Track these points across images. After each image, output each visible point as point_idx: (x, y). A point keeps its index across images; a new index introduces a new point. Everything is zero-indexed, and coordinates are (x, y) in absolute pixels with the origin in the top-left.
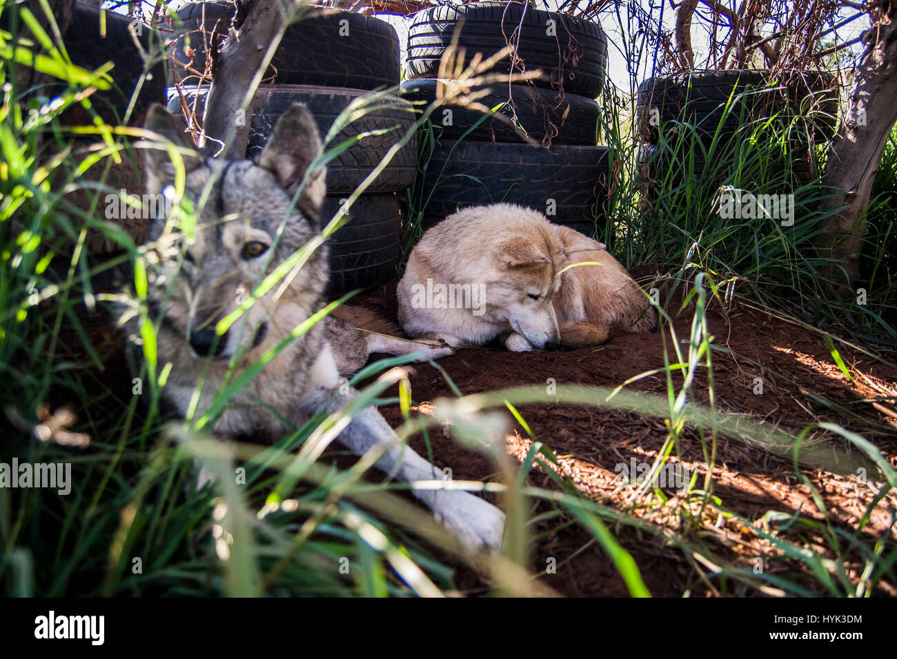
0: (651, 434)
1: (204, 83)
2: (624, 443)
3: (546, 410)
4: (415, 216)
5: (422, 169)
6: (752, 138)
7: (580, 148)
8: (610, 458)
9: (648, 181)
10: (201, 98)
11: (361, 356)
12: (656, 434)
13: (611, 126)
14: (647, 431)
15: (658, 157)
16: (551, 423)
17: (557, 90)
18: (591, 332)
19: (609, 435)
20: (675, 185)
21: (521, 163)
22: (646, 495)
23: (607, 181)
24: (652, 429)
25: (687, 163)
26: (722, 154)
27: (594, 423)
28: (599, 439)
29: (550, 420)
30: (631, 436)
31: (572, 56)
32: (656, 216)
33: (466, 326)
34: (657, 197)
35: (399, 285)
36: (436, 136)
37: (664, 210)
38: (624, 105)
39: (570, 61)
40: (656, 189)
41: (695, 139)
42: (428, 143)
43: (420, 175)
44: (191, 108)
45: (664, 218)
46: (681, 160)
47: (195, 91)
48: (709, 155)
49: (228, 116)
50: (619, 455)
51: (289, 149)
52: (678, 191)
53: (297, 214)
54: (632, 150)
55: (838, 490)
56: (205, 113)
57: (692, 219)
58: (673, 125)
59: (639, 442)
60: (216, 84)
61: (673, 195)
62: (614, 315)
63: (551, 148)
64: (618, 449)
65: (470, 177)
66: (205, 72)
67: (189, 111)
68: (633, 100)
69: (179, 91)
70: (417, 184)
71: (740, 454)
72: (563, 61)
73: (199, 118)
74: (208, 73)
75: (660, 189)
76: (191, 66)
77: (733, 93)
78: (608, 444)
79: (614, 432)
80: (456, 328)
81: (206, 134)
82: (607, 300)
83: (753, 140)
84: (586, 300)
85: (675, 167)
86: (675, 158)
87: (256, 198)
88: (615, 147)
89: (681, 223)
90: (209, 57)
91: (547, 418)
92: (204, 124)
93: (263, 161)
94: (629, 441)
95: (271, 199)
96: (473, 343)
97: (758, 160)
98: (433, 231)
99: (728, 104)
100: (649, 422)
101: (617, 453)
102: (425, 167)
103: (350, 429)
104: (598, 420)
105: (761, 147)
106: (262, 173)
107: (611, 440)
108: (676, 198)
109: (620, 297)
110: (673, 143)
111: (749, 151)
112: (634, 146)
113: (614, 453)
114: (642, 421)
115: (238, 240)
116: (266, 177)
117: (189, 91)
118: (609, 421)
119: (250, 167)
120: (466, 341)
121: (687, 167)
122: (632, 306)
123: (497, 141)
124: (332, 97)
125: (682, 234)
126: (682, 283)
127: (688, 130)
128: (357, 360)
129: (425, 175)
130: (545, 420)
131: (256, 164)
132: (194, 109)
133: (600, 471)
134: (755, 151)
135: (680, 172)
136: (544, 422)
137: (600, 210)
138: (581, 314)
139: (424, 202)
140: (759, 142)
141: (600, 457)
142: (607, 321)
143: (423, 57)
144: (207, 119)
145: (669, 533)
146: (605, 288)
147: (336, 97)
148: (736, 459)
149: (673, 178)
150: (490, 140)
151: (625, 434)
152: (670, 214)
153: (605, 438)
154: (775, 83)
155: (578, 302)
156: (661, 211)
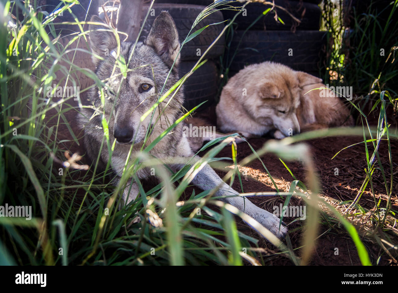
0: (354, 179)
1: (115, 4)
2: (340, 184)
3: (297, 167)
4: (224, 71)
5: (227, 46)
7: (311, 32)
8: (333, 191)
9: (348, 48)
10: (115, 13)
11: (200, 142)
12: (357, 180)
13: (328, 19)
14: (352, 178)
15: (354, 35)
16: (300, 174)
19: (331, 180)
20: (364, 49)
21: (279, 41)
22: (353, 210)
23: (326, 49)
24: (355, 177)
25: (371, 37)
27: (323, 174)
28: (326, 182)
29: (300, 173)
30: (343, 181)
32: (354, 67)
33: (254, 127)
34: (354, 56)
35: (217, 107)
36: (234, 29)
37: (358, 63)
38: (335, 7)
40: (353, 52)
41: (376, 23)
42: (230, 33)
43: (226, 50)
45: (358, 67)
46: (367, 35)
47: (111, 9)
48: (384, 32)
49: (129, 21)
50: (338, 190)
51: (161, 35)
52: (366, 52)
53: (166, 69)
54: (340, 32)
56: (117, 20)
58: (364, 16)
59: (348, 184)
60: (122, 5)
61: (363, 55)
62: (331, 119)
63: (296, 33)
64: (336, 187)
65: (253, 49)
67: (109, 19)
68: (340, 4)
69: (104, 9)
70: (225, 54)
73: (114, 23)
75: (356, 52)
78: (331, 184)
79: (334, 179)
80: (248, 129)
81: (118, 30)
82: (327, 112)
84: (316, 112)
85: (365, 38)
86: (364, 34)
87: (145, 61)
88: (330, 31)
89: (367, 70)
91: (298, 171)
92: (117, 26)
93: (148, 42)
94: (342, 183)
95: (153, 61)
96: (257, 135)
98: (233, 78)
99: (396, 2)
100: (353, 173)
101: (336, 189)
102: (229, 45)
103: (198, 177)
104: (325, 173)
106: (148, 48)
107: (333, 183)
108: (364, 56)
109: (334, 110)
110: (363, 26)
112: (341, 29)
113: (335, 189)
114: (349, 173)
115: (136, 83)
116: (150, 50)
117: (108, 9)
118: (331, 173)
119: (142, 45)
120: (253, 135)
121: (371, 39)
122: (341, 115)
123: (267, 29)
125: (368, 76)
126: (369, 101)
127: (372, 19)
128: (198, 144)
129: (229, 49)
130: (297, 172)
131: (145, 44)
132: (111, 18)
133: (327, 198)
135: (367, 42)
136: (297, 174)
137: (322, 65)
138: (313, 119)
139: (229, 64)
141: (327, 191)
142: (328, 122)
144: (118, 23)
145: (367, 229)
146: (326, 105)
147: (183, 9)
149: (363, 46)
150: (263, 29)
151: (340, 180)
152: (361, 65)
153: (329, 182)
155: (311, 113)
156: (356, 64)
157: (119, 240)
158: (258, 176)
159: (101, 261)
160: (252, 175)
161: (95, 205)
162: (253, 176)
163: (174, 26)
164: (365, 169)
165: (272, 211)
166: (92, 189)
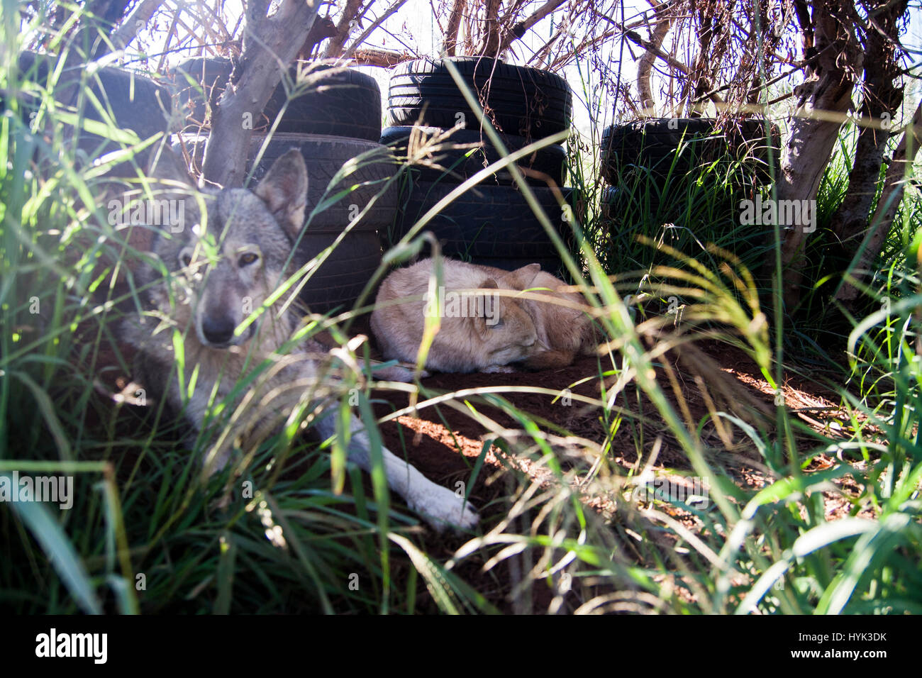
1: (202, 131)
5: (401, 208)
6: (699, 180)
7: (547, 189)
9: (609, 219)
10: (200, 146)
13: (574, 169)
15: (617, 198)
17: (525, 136)
18: (556, 358)
20: (634, 222)
21: (492, 203)
25: (643, 202)
26: (674, 194)
31: (538, 106)
32: (616, 251)
34: (617, 234)
36: (414, 179)
37: (623, 246)
38: (588, 149)
39: (537, 111)
40: (616, 227)
41: (650, 181)
42: (407, 185)
43: (399, 214)
44: (191, 154)
45: (623, 253)
46: (638, 201)
47: (194, 138)
48: (663, 195)
49: (225, 161)
51: (282, 184)
52: (636, 228)
54: (594, 191)
55: (757, 483)
56: (204, 159)
57: (649, 255)
58: (632, 168)
60: (214, 133)
61: (632, 231)
65: (446, 217)
66: (205, 122)
67: (189, 156)
68: (594, 145)
69: (181, 139)
70: (397, 222)
71: (677, 456)
72: (530, 110)
73: (198, 163)
74: (207, 122)
75: (619, 227)
76: (193, 116)
77: (682, 140)
81: (205, 178)
82: (566, 327)
83: (699, 182)
84: (548, 327)
85: (633, 206)
86: (632, 197)
87: (249, 218)
88: (579, 187)
89: (638, 257)
90: (208, 107)
92: (203, 169)
93: (259, 191)
95: (261, 219)
97: (705, 201)
99: (679, 149)
102: (404, 208)
105: (708, 189)
106: (257, 200)
109: (578, 324)
110: (630, 185)
111: (696, 192)
112: (596, 187)
115: (236, 253)
116: (260, 203)
117: (189, 138)
119: (248, 194)
121: (643, 207)
124: (319, 144)
127: (644, 173)
129: (404, 215)
131: (253, 192)
132: (194, 155)
134: (703, 193)
135: (638, 211)
140: (705, 184)
143: (403, 106)
144: (205, 164)
146: (564, 316)
147: (323, 144)
148: (673, 460)
149: (632, 215)
152: (629, 250)
154: (719, 131)
155: (540, 329)
156: (620, 246)
157: (195, 531)
158: (441, 435)
159: (163, 567)
160: (430, 433)
161: (156, 475)
162: (432, 435)
163: (305, 172)
164: (601, 418)
165: (454, 489)
166: (152, 448)
